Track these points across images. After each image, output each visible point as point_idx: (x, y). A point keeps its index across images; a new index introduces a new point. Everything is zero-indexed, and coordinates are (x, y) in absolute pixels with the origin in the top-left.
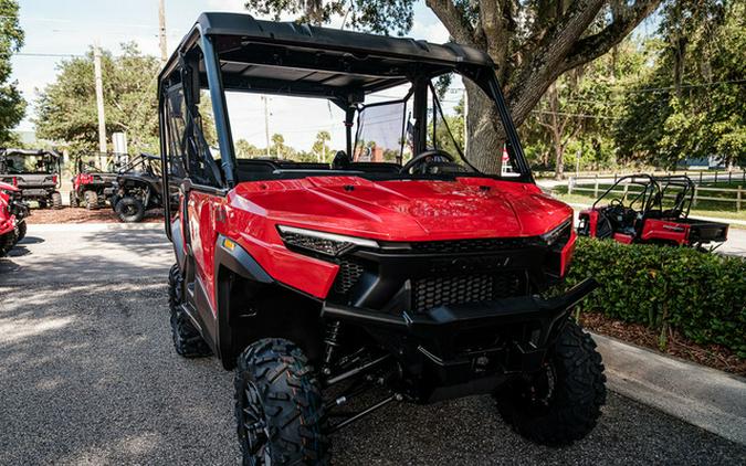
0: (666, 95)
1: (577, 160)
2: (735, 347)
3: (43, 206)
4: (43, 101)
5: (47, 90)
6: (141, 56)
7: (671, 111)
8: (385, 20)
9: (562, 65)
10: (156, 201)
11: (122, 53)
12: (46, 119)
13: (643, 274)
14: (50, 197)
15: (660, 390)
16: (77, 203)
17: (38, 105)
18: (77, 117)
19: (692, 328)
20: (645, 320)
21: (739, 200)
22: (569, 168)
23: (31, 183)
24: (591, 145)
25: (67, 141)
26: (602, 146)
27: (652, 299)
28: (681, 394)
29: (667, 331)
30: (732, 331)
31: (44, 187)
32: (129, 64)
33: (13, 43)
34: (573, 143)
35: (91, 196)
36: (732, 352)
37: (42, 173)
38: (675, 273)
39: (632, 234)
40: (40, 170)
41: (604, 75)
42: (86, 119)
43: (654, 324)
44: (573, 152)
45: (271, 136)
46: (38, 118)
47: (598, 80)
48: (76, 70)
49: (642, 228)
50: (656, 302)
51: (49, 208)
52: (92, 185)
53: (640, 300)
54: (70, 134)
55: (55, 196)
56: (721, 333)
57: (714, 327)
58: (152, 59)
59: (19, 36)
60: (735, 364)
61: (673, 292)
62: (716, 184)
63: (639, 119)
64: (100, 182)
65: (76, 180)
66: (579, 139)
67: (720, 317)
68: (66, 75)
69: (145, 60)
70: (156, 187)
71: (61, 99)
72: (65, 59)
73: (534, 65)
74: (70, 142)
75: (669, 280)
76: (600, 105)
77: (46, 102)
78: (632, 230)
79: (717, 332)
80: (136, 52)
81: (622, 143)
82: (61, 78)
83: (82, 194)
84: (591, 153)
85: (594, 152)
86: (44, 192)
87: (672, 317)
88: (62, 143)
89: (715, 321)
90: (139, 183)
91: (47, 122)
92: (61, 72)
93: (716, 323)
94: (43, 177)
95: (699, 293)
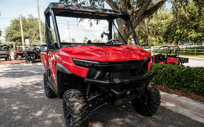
0: (176, 25)
1: (154, 43)
2: (180, 89)
3: (6, 60)
4: (6, 31)
5: (8, 28)
6: (34, 18)
7: (177, 29)
8: (97, 6)
9: (142, 17)
10: (37, 57)
11: (28, 17)
12: (8, 36)
13: (158, 71)
14: (8, 57)
16: (16, 59)
17: (6, 32)
18: (16, 35)
19: (170, 85)
20: (160, 83)
21: (195, 52)
22: (152, 45)
23: (2, 54)
24: (158, 39)
25: (14, 42)
26: (161, 39)
27: (161, 77)
29: (165, 85)
30: (180, 85)
31: (6, 55)
32: (30, 20)
34: (153, 39)
35: (20, 57)
36: (180, 90)
37: (6, 51)
38: (166, 70)
40: (5, 50)
41: (160, 20)
42: (19, 36)
43: (162, 84)
44: (153, 41)
46: (6, 36)
47: (159, 21)
48: (16, 22)
49: (166, 60)
50: (162, 78)
51: (8, 60)
52: (20, 54)
53: (158, 78)
54: (15, 40)
55: (9, 57)
56: (177, 85)
57: (175, 84)
58: (37, 19)
60: (180, 93)
61: (165, 76)
62: (190, 48)
63: (169, 31)
64: (22, 53)
65: (15, 53)
66: (155, 37)
67: (177, 81)
68: (12, 23)
69: (35, 19)
70: (37, 53)
71: (12, 30)
72: (12, 19)
74: (15, 42)
75: (164, 72)
76: (159, 28)
77: (7, 31)
78: (164, 61)
79: (176, 85)
80: (32, 17)
81: (165, 38)
82: (11, 25)
83: (17, 56)
84: (158, 41)
85: (159, 41)
86: (6, 56)
87: (166, 82)
88: (13, 43)
89: (176, 82)
90: (32, 53)
91: (8, 37)
92: (11, 23)
93: (176, 83)
94: (6, 52)
95: (172, 75)
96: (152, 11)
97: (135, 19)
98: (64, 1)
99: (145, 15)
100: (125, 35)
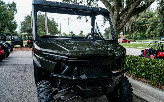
1: (139, 37)
4: (21, 25)
5: (22, 22)
9: (132, 14)
15: (152, 98)
22: (137, 39)
28: (158, 99)
32: (39, 16)
33: (15, 12)
39: (155, 55)
45: (70, 32)
46: (21, 28)
48: (28, 18)
49: (157, 54)
58: (44, 15)
59: (16, 11)
71: (25, 24)
73: (126, 14)
78: (155, 54)
80: (41, 14)
82: (25, 20)
85: (143, 35)
92: (25, 18)
96: (142, 8)
97: (126, 16)
98: (66, 1)
99: (136, 13)
100: (116, 30)
